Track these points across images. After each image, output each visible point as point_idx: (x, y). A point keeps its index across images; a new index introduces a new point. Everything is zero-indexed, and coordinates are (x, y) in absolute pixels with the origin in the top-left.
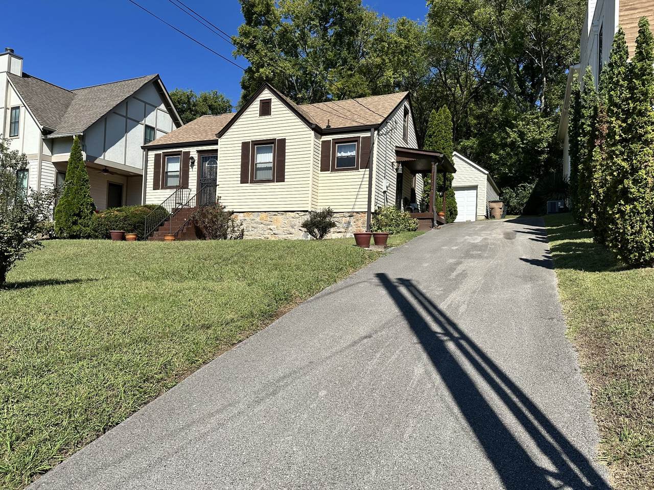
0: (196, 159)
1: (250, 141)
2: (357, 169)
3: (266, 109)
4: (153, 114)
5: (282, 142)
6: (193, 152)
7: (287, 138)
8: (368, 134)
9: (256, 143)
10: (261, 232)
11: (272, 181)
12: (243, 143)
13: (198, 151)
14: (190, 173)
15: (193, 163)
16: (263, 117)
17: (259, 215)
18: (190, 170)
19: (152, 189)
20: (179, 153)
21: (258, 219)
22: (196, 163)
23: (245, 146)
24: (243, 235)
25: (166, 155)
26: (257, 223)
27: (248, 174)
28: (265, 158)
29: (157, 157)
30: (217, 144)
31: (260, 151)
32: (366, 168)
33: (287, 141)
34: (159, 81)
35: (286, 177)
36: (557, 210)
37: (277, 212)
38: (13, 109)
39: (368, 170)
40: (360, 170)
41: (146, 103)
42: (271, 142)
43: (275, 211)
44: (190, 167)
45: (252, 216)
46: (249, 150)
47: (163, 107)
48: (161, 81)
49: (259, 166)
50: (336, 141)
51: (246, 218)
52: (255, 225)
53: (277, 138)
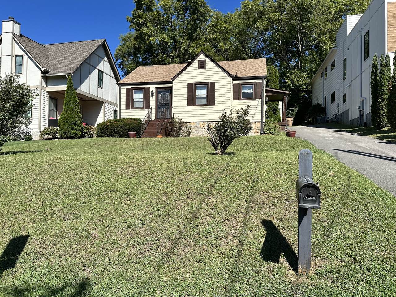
0: (155, 92)
1: (193, 83)
2: (254, 99)
3: (202, 65)
4: (102, 63)
5: (213, 84)
6: (152, 88)
7: (216, 82)
8: (261, 81)
9: (196, 84)
10: (200, 133)
11: (208, 105)
12: (188, 84)
13: (156, 88)
14: (150, 100)
15: (152, 95)
16: (200, 70)
17: (199, 124)
18: (151, 98)
19: (125, 108)
20: (143, 88)
21: (199, 126)
22: (155, 94)
23: (190, 85)
24: (189, 134)
25: (133, 89)
26: (198, 128)
27: (192, 101)
28: (201, 93)
29: (128, 90)
30: (172, 83)
31: (199, 88)
32: (260, 99)
33: (216, 83)
34: (106, 43)
35: (215, 103)
36: (326, 122)
37: (211, 122)
38: (16, 56)
39: (261, 99)
40: (256, 99)
41: (99, 56)
42: (206, 84)
43: (209, 122)
44: (151, 97)
45: (195, 124)
46: (192, 88)
47: (106, 59)
48: (107, 44)
49: (197, 97)
50: (242, 84)
51: (192, 125)
52: (197, 129)
53: (210, 82)
